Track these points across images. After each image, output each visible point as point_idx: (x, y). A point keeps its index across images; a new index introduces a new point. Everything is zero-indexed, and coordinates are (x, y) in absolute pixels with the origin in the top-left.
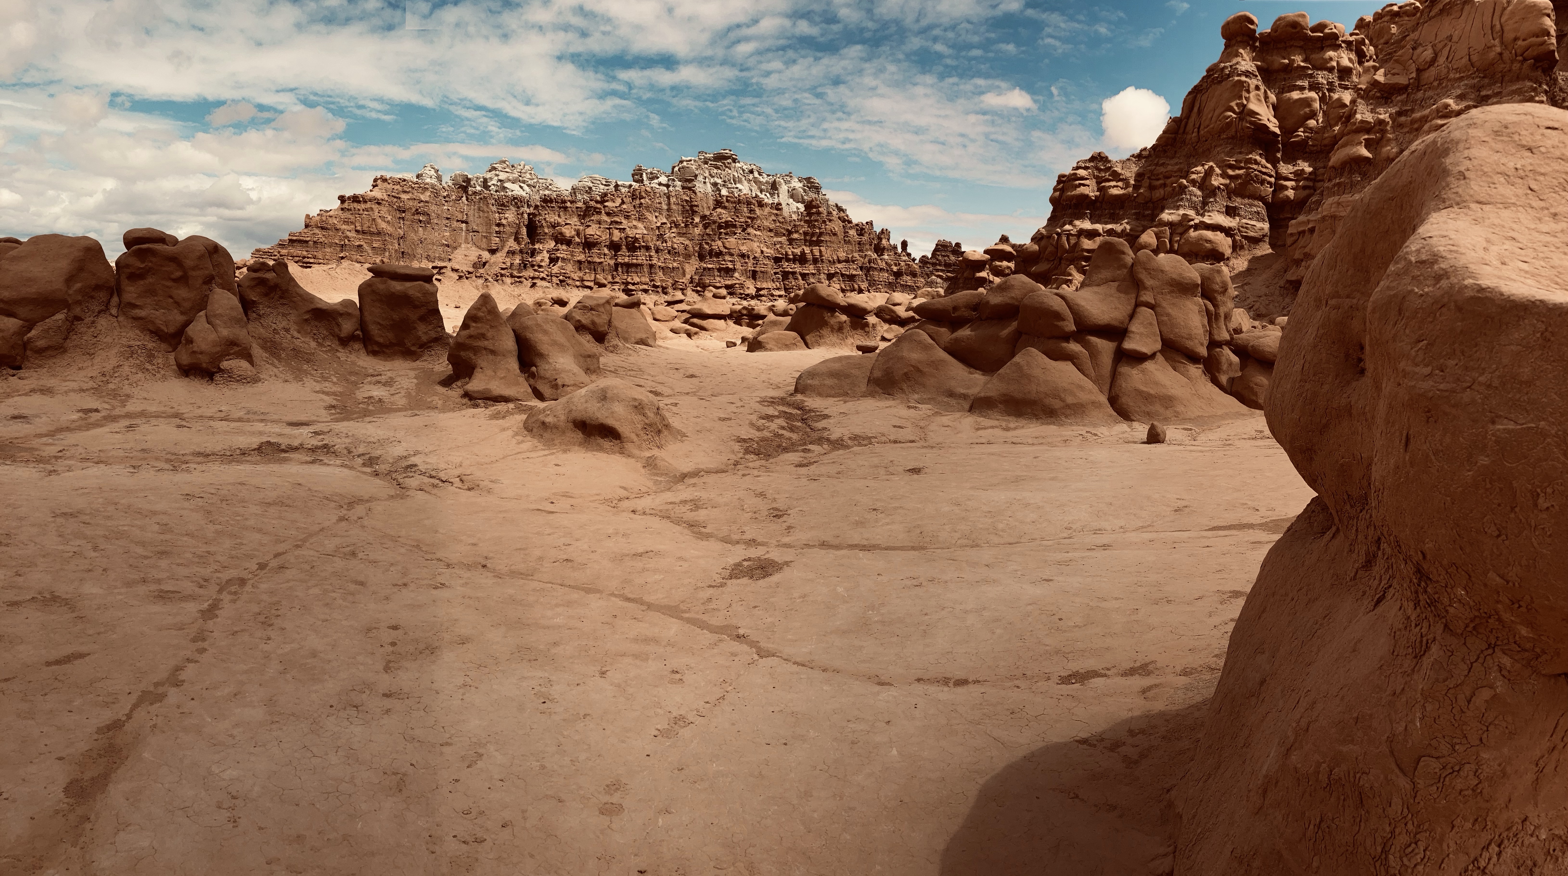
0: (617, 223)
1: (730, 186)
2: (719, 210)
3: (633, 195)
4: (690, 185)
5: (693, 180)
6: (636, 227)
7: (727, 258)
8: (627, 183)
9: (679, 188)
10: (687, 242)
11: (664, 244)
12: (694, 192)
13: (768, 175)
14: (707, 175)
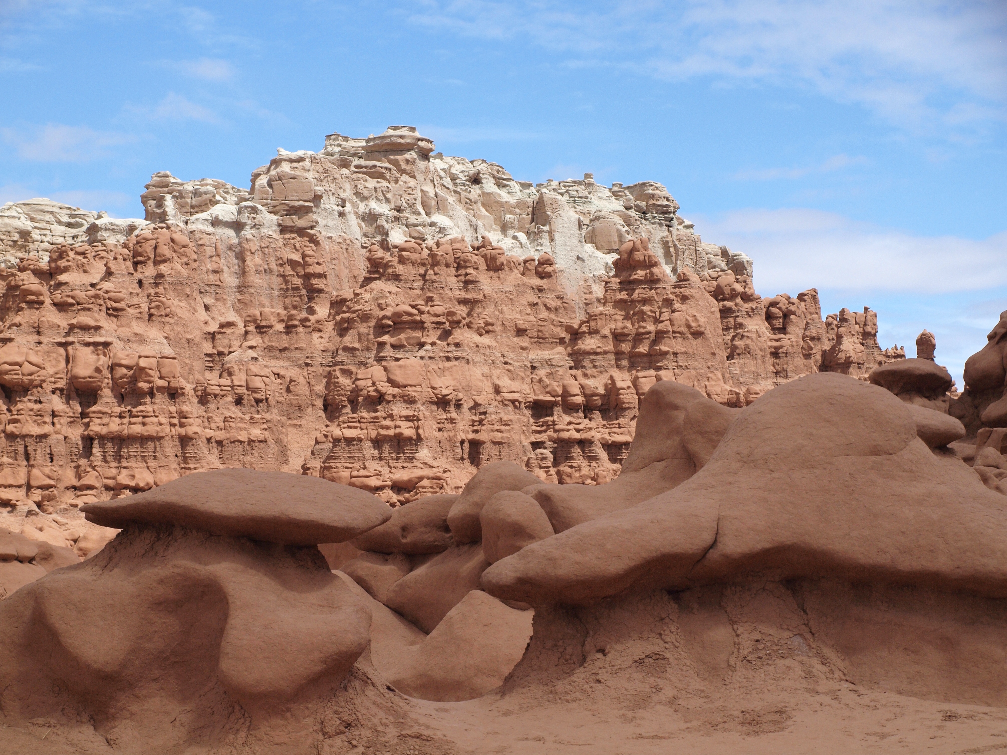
0: (85, 328)
1: (413, 219)
2: (378, 285)
3: (136, 254)
4: (301, 223)
5: (307, 210)
6: (141, 339)
7: (399, 409)
8: (123, 222)
9: (273, 232)
10: (291, 372)
11: (225, 381)
12: (313, 240)
13: (525, 186)
14: (348, 193)
